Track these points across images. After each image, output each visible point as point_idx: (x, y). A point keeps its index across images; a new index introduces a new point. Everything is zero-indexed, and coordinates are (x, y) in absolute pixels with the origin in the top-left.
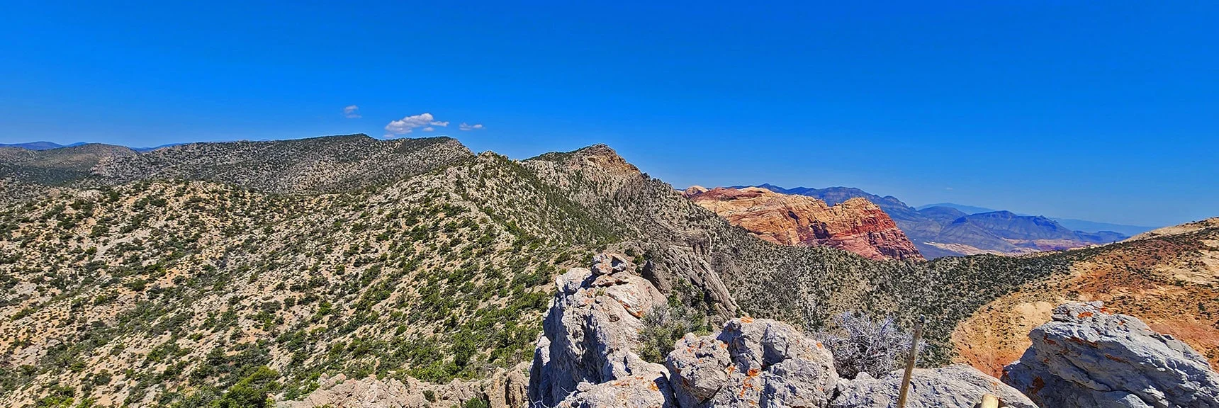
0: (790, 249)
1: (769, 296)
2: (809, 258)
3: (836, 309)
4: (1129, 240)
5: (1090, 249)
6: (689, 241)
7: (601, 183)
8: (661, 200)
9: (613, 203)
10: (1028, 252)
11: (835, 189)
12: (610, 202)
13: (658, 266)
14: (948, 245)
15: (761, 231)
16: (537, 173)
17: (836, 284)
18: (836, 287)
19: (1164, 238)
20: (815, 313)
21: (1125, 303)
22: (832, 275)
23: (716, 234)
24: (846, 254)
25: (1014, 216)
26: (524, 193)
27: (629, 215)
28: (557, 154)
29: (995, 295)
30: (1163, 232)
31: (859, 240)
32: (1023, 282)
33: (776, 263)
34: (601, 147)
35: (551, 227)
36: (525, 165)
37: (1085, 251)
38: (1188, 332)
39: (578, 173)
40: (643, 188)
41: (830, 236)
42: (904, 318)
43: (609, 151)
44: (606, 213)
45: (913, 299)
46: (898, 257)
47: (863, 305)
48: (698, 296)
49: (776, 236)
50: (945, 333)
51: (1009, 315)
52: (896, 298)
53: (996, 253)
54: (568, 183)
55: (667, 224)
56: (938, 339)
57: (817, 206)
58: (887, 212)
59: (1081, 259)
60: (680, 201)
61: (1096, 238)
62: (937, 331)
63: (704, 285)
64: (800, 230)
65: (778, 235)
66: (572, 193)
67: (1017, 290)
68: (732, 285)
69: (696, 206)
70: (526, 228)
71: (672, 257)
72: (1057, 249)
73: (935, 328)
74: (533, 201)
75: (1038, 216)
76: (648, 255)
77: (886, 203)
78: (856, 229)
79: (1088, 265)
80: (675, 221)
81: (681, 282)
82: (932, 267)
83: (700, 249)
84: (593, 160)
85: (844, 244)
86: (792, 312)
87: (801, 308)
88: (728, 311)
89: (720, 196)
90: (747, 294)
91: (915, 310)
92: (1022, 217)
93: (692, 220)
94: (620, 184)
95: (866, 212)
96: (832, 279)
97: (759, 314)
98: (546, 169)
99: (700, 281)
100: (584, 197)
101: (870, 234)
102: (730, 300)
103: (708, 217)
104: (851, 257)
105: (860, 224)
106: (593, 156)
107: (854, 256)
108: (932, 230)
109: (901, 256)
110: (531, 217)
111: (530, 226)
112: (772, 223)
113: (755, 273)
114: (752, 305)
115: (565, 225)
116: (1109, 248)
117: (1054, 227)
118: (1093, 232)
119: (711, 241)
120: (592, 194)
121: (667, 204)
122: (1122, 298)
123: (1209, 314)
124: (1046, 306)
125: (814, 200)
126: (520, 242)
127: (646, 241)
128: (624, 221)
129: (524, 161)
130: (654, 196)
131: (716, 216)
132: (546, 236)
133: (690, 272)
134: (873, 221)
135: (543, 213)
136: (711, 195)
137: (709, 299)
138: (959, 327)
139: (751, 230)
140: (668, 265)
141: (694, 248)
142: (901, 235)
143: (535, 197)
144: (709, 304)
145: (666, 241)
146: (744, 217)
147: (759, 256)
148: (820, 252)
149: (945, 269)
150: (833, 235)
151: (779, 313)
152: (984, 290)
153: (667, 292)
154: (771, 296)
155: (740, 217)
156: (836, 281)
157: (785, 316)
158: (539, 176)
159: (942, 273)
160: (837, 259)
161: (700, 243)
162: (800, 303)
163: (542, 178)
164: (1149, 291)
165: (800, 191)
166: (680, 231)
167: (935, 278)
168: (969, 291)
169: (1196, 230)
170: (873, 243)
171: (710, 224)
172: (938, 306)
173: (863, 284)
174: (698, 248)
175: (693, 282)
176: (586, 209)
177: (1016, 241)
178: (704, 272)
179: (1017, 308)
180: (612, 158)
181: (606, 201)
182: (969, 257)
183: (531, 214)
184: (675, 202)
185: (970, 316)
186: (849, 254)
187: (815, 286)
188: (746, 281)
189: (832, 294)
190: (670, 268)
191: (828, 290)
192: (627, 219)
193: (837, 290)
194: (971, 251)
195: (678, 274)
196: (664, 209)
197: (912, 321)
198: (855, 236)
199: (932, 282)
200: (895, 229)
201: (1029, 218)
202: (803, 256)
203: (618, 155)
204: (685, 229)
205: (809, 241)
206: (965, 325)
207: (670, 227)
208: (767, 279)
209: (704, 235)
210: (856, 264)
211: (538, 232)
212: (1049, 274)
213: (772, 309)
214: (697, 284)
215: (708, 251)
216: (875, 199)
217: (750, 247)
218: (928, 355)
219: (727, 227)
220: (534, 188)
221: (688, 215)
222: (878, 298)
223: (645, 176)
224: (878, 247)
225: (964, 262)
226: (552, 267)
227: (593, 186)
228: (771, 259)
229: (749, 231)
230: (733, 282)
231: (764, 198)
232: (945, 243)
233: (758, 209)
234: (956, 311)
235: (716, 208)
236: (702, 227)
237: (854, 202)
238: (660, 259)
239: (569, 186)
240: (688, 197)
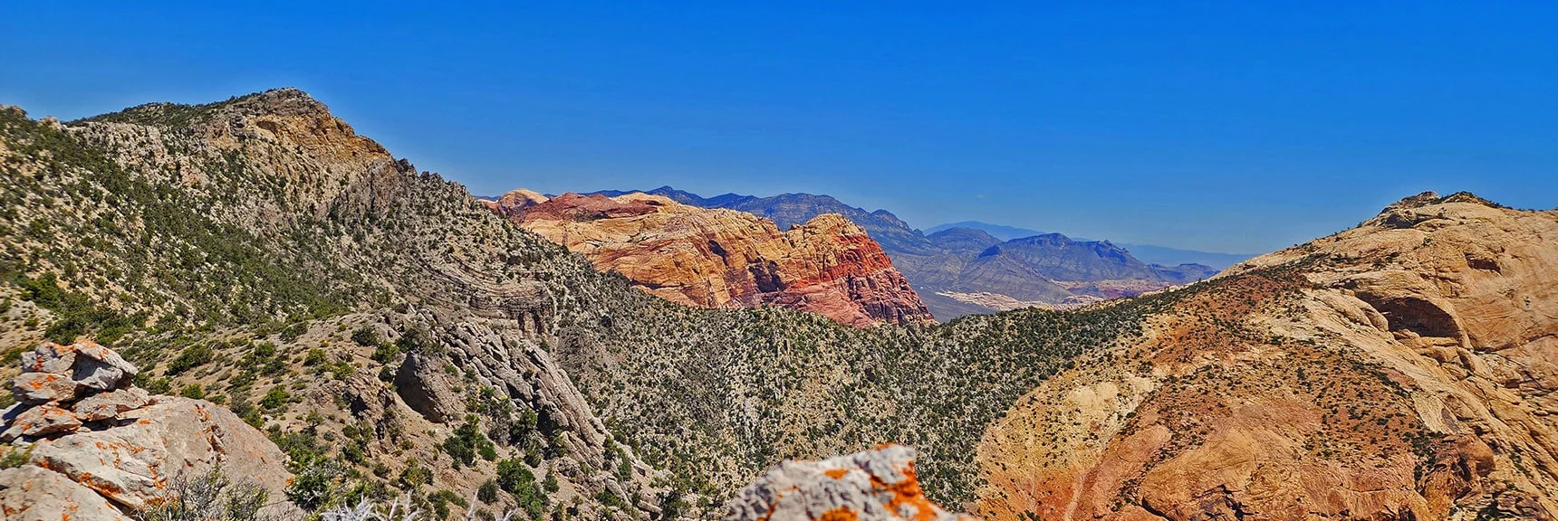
0: (712, 313)
1: (674, 408)
2: (747, 330)
3: (793, 423)
4: (1218, 277)
5: (1168, 293)
6: (510, 308)
7: (293, 182)
8: (443, 220)
9: (325, 227)
10: (1087, 302)
11: (793, 198)
12: (320, 224)
13: (432, 363)
14: (972, 295)
15: (659, 281)
16: (115, 153)
17: (794, 374)
18: (793, 381)
19: (1260, 272)
20: (757, 432)
21: (1211, 377)
22: (787, 359)
23: (568, 291)
24: (810, 320)
25: (1070, 243)
26: (77, 203)
27: (367, 253)
28: (170, 108)
29: (1040, 377)
30: (1260, 262)
31: (833, 292)
32: (1079, 352)
33: (686, 343)
34: (289, 95)
35: (160, 286)
36: (78, 134)
37: (1162, 296)
38: (1285, 414)
39: (232, 157)
40: (398, 194)
41: (783, 287)
42: (905, 427)
43: (311, 106)
44: (310, 250)
45: (918, 393)
46: (896, 321)
47: (840, 410)
48: (523, 421)
49: (685, 290)
50: (968, 447)
51: (1060, 408)
52: (892, 392)
53: (1043, 306)
54: (204, 179)
55: (458, 272)
56: (957, 460)
57: (760, 229)
58: (879, 240)
59: (1157, 310)
60: (486, 223)
61: (1177, 275)
62: (956, 445)
63: (536, 398)
64: (731, 277)
65: (690, 288)
66: (219, 204)
67: (1070, 366)
68: (601, 393)
69: (523, 231)
70: (90, 290)
71: (466, 342)
72: (1126, 295)
73: (951, 441)
74: (106, 223)
75: (1102, 241)
76: (409, 340)
77: (879, 223)
78: (827, 274)
79: (1165, 318)
80: (477, 266)
81: (487, 394)
82: (948, 335)
83: (532, 323)
84: (272, 127)
85: (807, 300)
86: (716, 435)
87: (732, 424)
88: (589, 445)
89: (573, 212)
90: (631, 407)
91: (922, 412)
92: (1080, 244)
93: (513, 261)
94: (342, 183)
95: (843, 239)
96: (788, 367)
97: (656, 445)
98: (142, 144)
99: (526, 389)
100: (249, 213)
101: (850, 280)
102: (592, 422)
103: (549, 256)
104: (819, 324)
105: (834, 263)
106: (269, 118)
107: (825, 321)
108: (949, 269)
109: (900, 317)
110: (102, 263)
111: (100, 284)
112: (678, 264)
113: (647, 365)
114: (643, 427)
115: (199, 280)
116: (1193, 290)
117: (1123, 259)
118: (1170, 265)
119: (556, 304)
120: (270, 206)
121: (458, 228)
122: (1208, 368)
123: (1309, 385)
124: (1109, 389)
125: (755, 218)
126: (69, 326)
127: (403, 309)
128: (356, 267)
129: (76, 123)
130: (426, 210)
131: (566, 252)
132: (146, 309)
133: (508, 373)
134: (855, 256)
135: (135, 256)
136: (554, 208)
137: (547, 424)
138: (987, 435)
139: (638, 278)
140: (457, 360)
141: (521, 322)
142: (901, 281)
143: (112, 216)
144: (547, 435)
145: (457, 308)
146: (625, 253)
147: (654, 331)
148: (766, 318)
149: (967, 336)
150: (787, 284)
151: (693, 438)
152: (1024, 369)
153: (456, 418)
154: (679, 406)
155: (616, 254)
156: (793, 369)
157: (704, 444)
158: (121, 162)
159: (962, 344)
160: (795, 329)
161: (533, 311)
162: (730, 415)
163: (130, 168)
164: (1240, 356)
165: (729, 201)
166: (489, 286)
167: (952, 354)
168: (1003, 372)
169: (1297, 258)
170: (855, 296)
171: (553, 270)
172: (958, 401)
173: (838, 372)
174: (529, 322)
175: (514, 392)
176: (258, 242)
177: (1071, 285)
178: (536, 369)
179: (1070, 396)
180: (319, 122)
181: (309, 223)
182: (1002, 314)
183: (101, 255)
184: (475, 223)
185: (1004, 415)
186: (815, 319)
187: (757, 381)
188: (629, 381)
189: (786, 395)
190: (461, 366)
191: (780, 387)
192: (362, 263)
193: (795, 385)
194: (1007, 304)
195: (479, 376)
196: (451, 240)
197: (918, 431)
198: (826, 284)
199: (947, 362)
200: (890, 269)
201: (1089, 244)
202: (735, 326)
203: (336, 113)
204: (499, 281)
205: (746, 297)
206: (997, 431)
207: (466, 278)
208: (671, 374)
209: (541, 293)
210: (827, 336)
211: (123, 299)
212: (1114, 337)
213: (680, 431)
214: (522, 396)
215: (551, 327)
216: (858, 215)
217: (637, 313)
218: (942, 488)
219: (590, 274)
220: (106, 192)
221: (504, 252)
222: (864, 396)
223: (403, 166)
224: (864, 303)
225: (995, 323)
226: (161, 382)
227: (274, 187)
228: (678, 335)
229: (635, 282)
230: (603, 385)
231: (662, 215)
232: (968, 291)
233: (650, 236)
234: (982, 406)
235: (565, 237)
236: (537, 277)
237: (825, 221)
238: (437, 349)
239: (209, 187)
240: (504, 213)
